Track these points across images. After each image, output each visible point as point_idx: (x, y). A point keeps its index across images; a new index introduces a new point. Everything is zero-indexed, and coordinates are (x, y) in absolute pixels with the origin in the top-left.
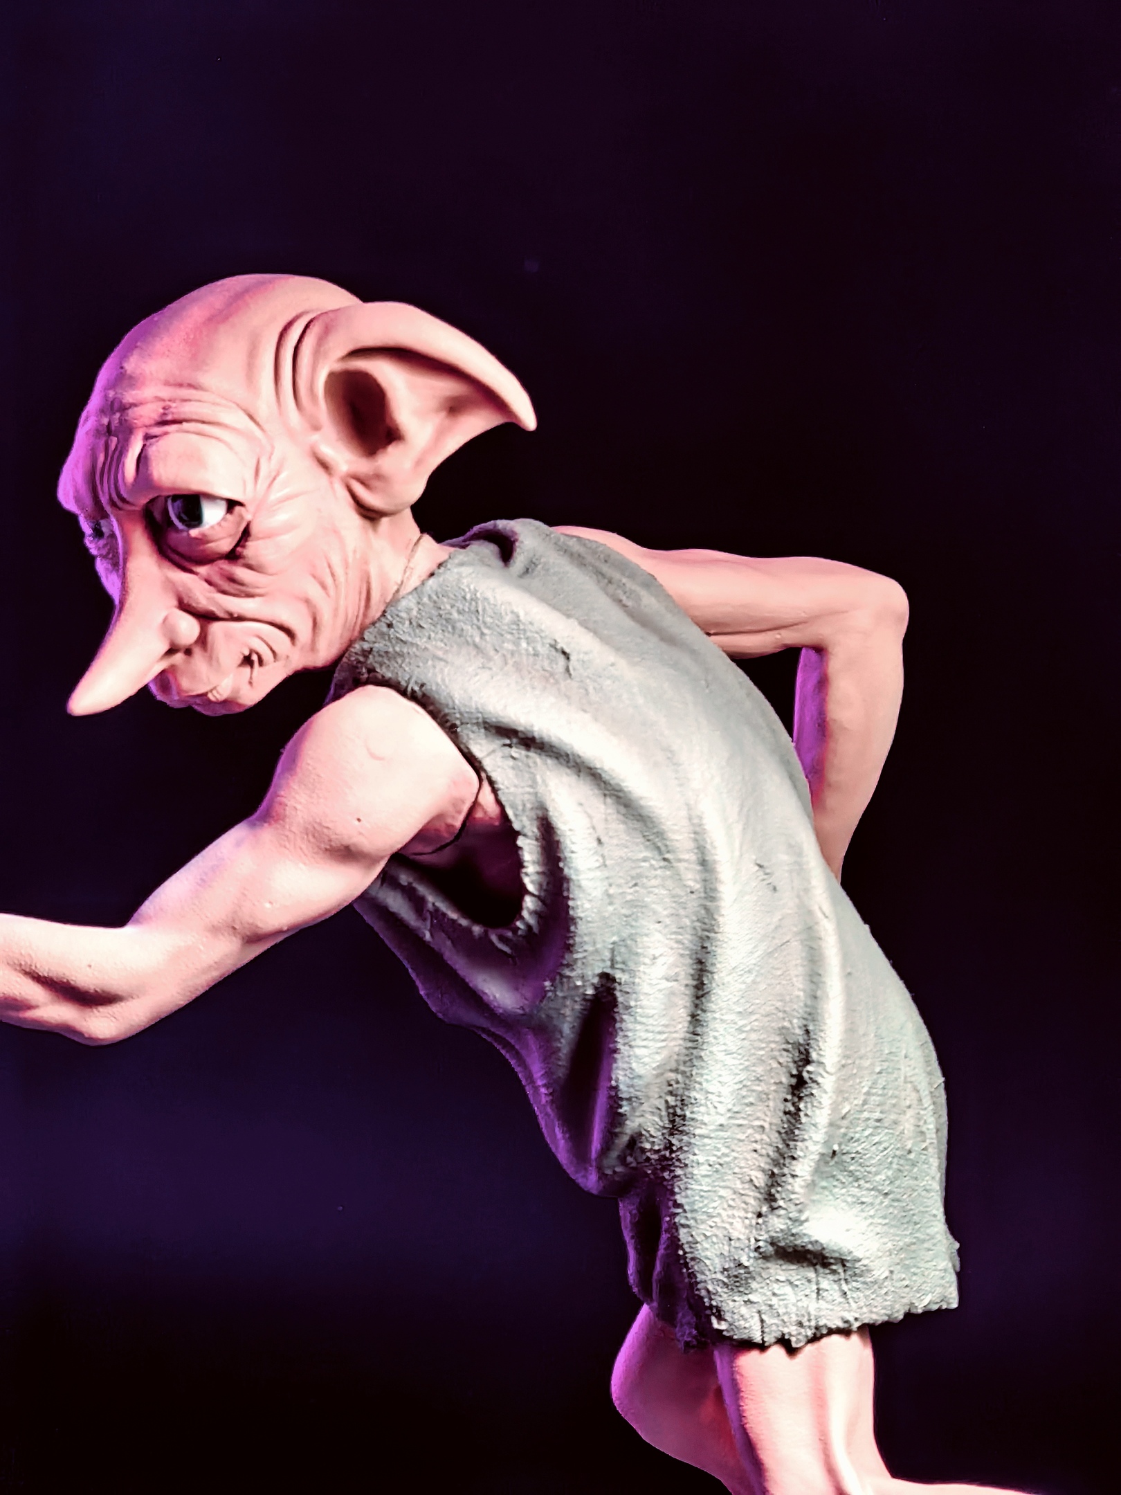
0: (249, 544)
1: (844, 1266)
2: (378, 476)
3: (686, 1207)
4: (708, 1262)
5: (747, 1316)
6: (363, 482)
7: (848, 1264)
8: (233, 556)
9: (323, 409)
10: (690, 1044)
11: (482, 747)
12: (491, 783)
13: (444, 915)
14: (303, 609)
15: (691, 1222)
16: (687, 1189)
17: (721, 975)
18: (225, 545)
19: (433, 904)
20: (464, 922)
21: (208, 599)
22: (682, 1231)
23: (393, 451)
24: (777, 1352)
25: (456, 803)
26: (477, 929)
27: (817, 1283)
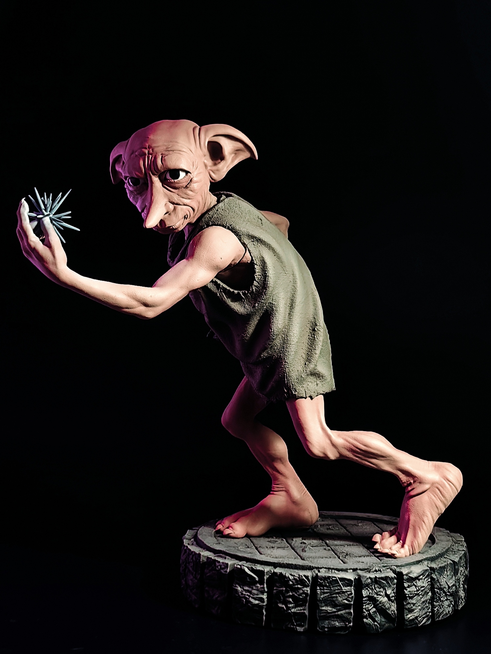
0: (192, 184)
1: (322, 377)
2: (218, 170)
3: (288, 363)
4: (293, 377)
5: (302, 390)
6: (213, 172)
7: (323, 377)
8: (186, 187)
9: (206, 150)
10: (289, 321)
11: (246, 241)
12: (249, 251)
13: (226, 289)
14: (198, 204)
15: (290, 367)
16: (289, 358)
17: (297, 303)
18: (185, 184)
19: (222, 286)
20: (232, 290)
21: (177, 199)
22: (287, 369)
23: (223, 163)
24: (309, 399)
25: (239, 256)
26: (236, 292)
27: (317, 382)
